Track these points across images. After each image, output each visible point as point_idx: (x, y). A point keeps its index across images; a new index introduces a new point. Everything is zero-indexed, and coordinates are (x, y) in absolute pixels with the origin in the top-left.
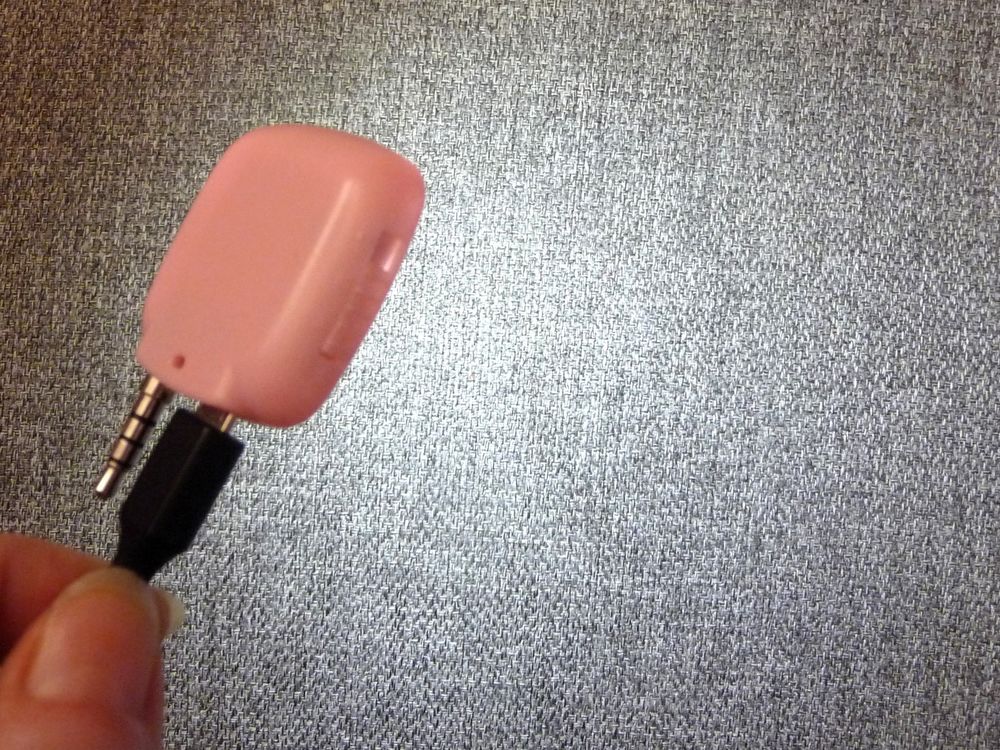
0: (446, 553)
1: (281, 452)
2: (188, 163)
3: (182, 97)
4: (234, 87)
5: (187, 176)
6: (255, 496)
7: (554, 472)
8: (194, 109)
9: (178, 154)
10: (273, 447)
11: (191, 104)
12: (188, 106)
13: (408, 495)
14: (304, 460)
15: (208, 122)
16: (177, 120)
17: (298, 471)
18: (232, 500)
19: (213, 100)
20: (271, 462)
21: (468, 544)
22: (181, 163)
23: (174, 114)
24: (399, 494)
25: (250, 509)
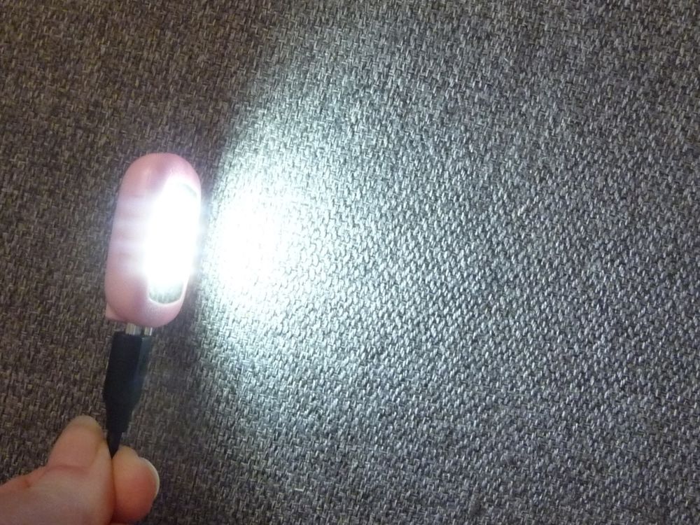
0: (195, 469)
1: (60, 350)
2: (19, 71)
3: (24, 9)
4: (74, 8)
5: (16, 83)
6: (30, 387)
7: (306, 412)
8: (32, 22)
9: (11, 62)
10: (53, 346)
11: (30, 16)
12: (28, 19)
13: (170, 411)
14: (81, 363)
15: (44, 37)
16: (16, 30)
17: (73, 371)
18: (8, 387)
19: (52, 16)
20: (50, 359)
21: (216, 464)
22: (13, 70)
23: (13, 23)
24: (161, 409)
25: (23, 398)
